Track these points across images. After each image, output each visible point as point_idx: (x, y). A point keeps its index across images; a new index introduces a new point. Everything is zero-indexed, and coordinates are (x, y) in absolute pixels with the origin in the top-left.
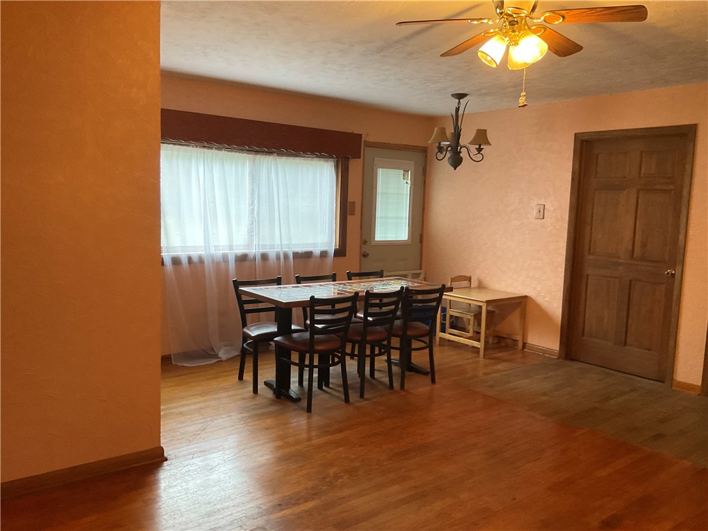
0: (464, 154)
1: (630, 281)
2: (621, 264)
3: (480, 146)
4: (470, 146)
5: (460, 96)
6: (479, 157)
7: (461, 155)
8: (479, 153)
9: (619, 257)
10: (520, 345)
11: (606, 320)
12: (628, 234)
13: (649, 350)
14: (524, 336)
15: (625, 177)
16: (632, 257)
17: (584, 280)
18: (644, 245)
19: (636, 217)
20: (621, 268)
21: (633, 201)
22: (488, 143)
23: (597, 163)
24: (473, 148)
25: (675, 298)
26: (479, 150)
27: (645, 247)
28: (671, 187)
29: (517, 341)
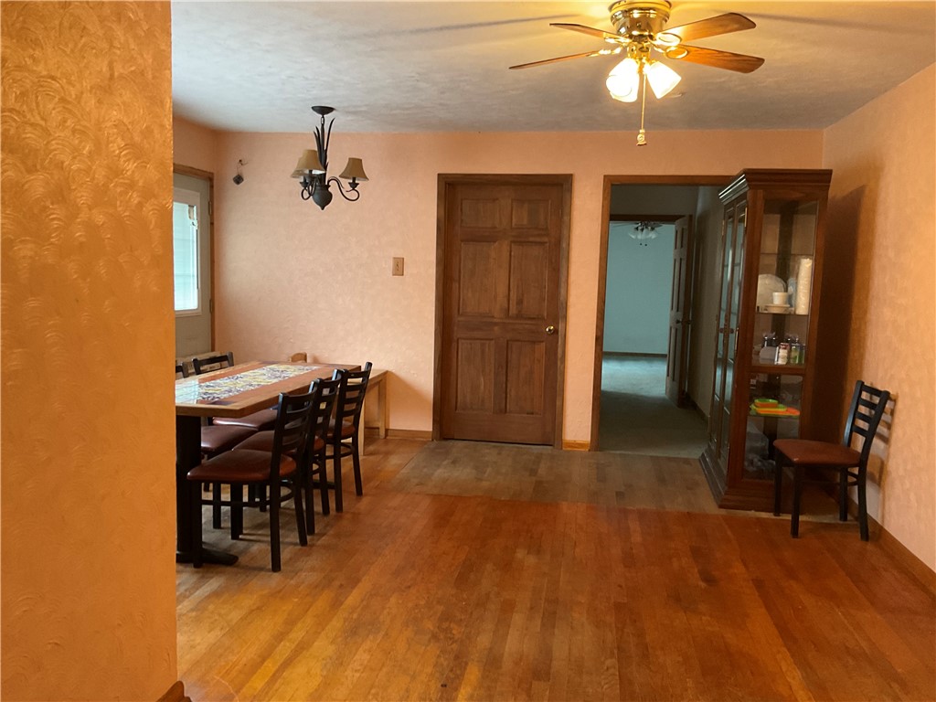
0: (333, 188)
1: (508, 341)
2: (496, 324)
3: (354, 179)
4: (341, 180)
5: (324, 110)
6: (353, 195)
7: (330, 189)
8: (353, 189)
9: (493, 317)
10: (382, 432)
11: (482, 387)
12: (502, 290)
13: (532, 414)
14: (386, 422)
15: (495, 228)
16: (507, 316)
17: (454, 344)
18: (520, 302)
19: (510, 271)
20: (496, 328)
21: (505, 254)
22: (365, 178)
23: (461, 210)
24: (346, 183)
25: (559, 356)
26: (354, 185)
27: (522, 302)
28: (546, 239)
29: (378, 428)
